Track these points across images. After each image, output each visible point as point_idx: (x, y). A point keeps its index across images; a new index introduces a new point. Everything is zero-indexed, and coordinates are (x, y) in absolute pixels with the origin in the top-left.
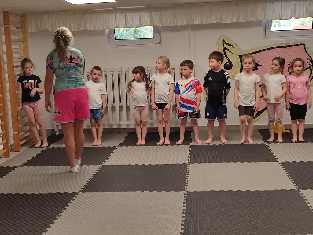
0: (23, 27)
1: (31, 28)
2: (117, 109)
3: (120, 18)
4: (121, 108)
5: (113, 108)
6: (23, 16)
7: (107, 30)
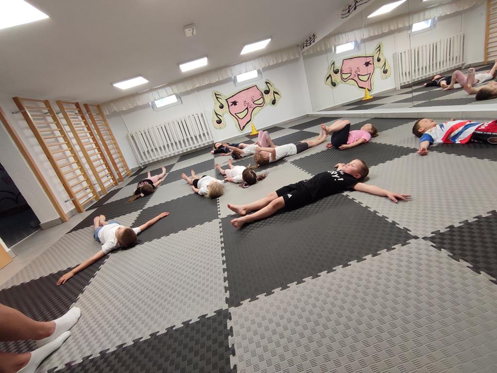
0: (100, 113)
1: (106, 113)
2: (170, 145)
3: (155, 94)
4: (172, 144)
5: (168, 145)
6: (98, 107)
7: (150, 103)
